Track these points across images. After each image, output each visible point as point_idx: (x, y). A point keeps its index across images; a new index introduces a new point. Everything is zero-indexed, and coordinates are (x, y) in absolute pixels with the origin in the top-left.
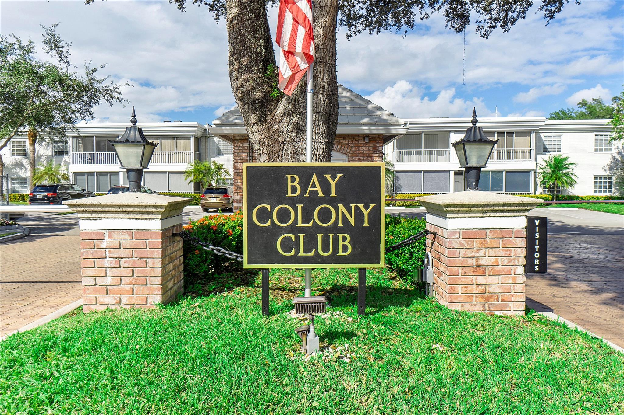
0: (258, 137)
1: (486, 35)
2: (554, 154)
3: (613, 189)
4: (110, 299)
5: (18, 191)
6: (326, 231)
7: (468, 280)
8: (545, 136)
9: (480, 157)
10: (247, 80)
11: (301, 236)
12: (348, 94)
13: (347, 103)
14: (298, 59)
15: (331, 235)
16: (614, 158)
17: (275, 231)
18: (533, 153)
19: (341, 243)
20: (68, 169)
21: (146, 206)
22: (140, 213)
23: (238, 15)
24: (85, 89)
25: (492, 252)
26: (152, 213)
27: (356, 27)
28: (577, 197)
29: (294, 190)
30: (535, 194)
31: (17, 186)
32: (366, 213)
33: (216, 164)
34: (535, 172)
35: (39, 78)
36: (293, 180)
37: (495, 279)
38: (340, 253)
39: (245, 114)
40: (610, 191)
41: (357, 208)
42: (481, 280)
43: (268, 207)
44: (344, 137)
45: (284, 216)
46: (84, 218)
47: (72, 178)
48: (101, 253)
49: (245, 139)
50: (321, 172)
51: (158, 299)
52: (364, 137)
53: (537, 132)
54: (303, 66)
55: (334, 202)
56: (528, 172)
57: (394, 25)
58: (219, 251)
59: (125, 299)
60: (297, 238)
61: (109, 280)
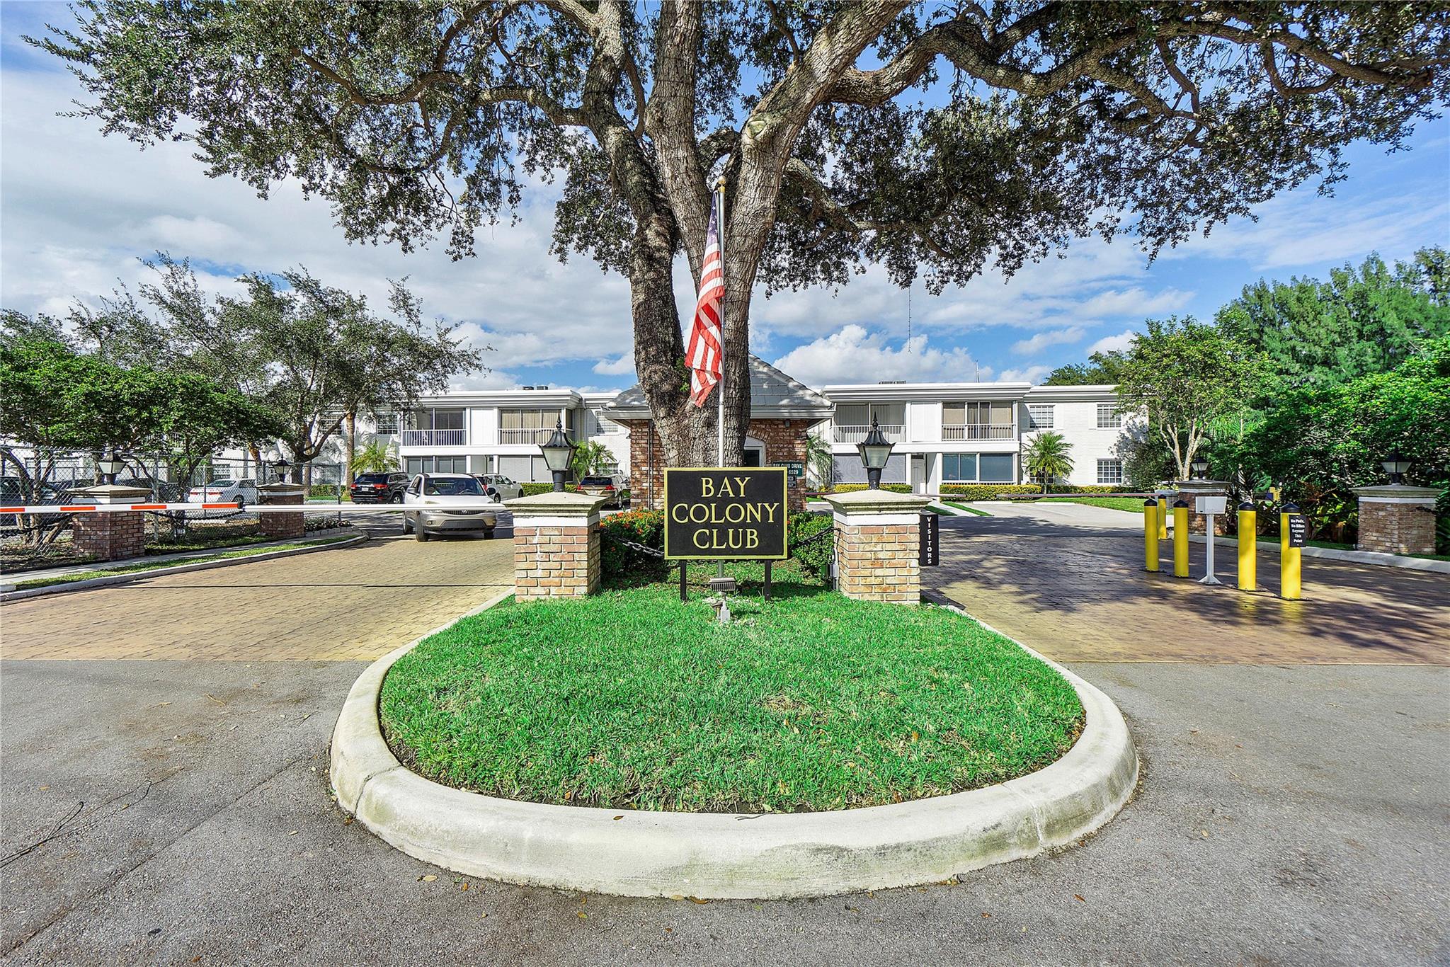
0: (667, 431)
1: (937, 292)
2: (1043, 431)
3: (1123, 477)
4: (539, 590)
5: (329, 482)
6: (736, 527)
7: (867, 572)
8: (1031, 407)
9: (880, 458)
10: (655, 372)
11: (715, 531)
12: (765, 370)
13: (764, 381)
14: (708, 375)
15: (741, 530)
16: (1123, 436)
17: (692, 527)
18: (1016, 429)
19: (749, 537)
20: (397, 452)
21: (575, 505)
22: (569, 511)
23: (645, 301)
24: (439, 354)
25: (888, 547)
26: (579, 511)
27: (777, 282)
28: (1075, 488)
29: (708, 491)
30: (1019, 483)
31: (329, 476)
32: (771, 511)
33: (594, 445)
34: (1019, 455)
35: (384, 342)
36: (707, 482)
37: (892, 572)
38: (749, 546)
39: (653, 407)
40: (1120, 480)
41: (763, 507)
42: (879, 572)
43: (686, 506)
44: (761, 421)
45: (699, 513)
46: (517, 517)
47: (402, 462)
48: (533, 548)
49: (648, 423)
50: (731, 475)
51: (585, 590)
52: (784, 421)
53: (1021, 402)
54: (712, 381)
55: (743, 502)
56: (1010, 454)
57: (824, 279)
58: (637, 546)
59: (554, 590)
60: (711, 533)
61: (539, 573)
